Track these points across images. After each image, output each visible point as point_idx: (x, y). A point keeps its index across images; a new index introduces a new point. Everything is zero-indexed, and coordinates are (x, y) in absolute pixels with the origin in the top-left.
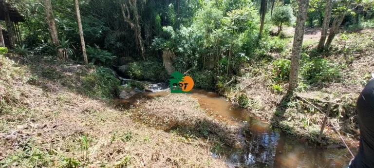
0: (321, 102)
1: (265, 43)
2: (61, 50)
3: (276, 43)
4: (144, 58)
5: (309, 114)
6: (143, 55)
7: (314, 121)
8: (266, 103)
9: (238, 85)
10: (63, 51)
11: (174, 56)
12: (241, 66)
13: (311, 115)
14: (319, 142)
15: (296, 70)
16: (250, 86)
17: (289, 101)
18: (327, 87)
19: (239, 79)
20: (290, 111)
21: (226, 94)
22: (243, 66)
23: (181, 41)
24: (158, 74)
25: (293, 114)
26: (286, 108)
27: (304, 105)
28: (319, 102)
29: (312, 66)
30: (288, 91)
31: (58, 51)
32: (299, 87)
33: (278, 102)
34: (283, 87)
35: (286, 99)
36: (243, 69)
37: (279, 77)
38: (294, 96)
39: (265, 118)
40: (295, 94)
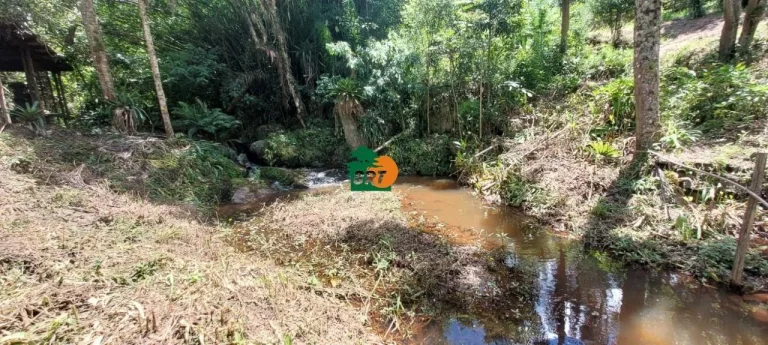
0: (737, 170)
1: (575, 60)
2: (118, 112)
3: (604, 57)
4: (302, 122)
5: (701, 206)
6: (299, 117)
7: (720, 225)
8: (571, 190)
9: (502, 156)
10: (123, 114)
11: (361, 108)
12: (515, 114)
13: (709, 209)
14: (739, 281)
15: (651, 92)
16: (532, 154)
17: (638, 177)
18: (754, 132)
19: (507, 143)
20: (639, 201)
21: (472, 180)
22: (519, 114)
23: (371, 72)
24: (331, 154)
25: (648, 210)
26: (629, 196)
27: (681, 184)
28: (729, 169)
29: (704, 89)
30: (636, 156)
31: (113, 114)
32: (666, 139)
33: (606, 183)
34: (620, 148)
35: (630, 174)
36: (517, 120)
37: (609, 122)
38: (651, 162)
39: (566, 225)
40: (653, 157)
